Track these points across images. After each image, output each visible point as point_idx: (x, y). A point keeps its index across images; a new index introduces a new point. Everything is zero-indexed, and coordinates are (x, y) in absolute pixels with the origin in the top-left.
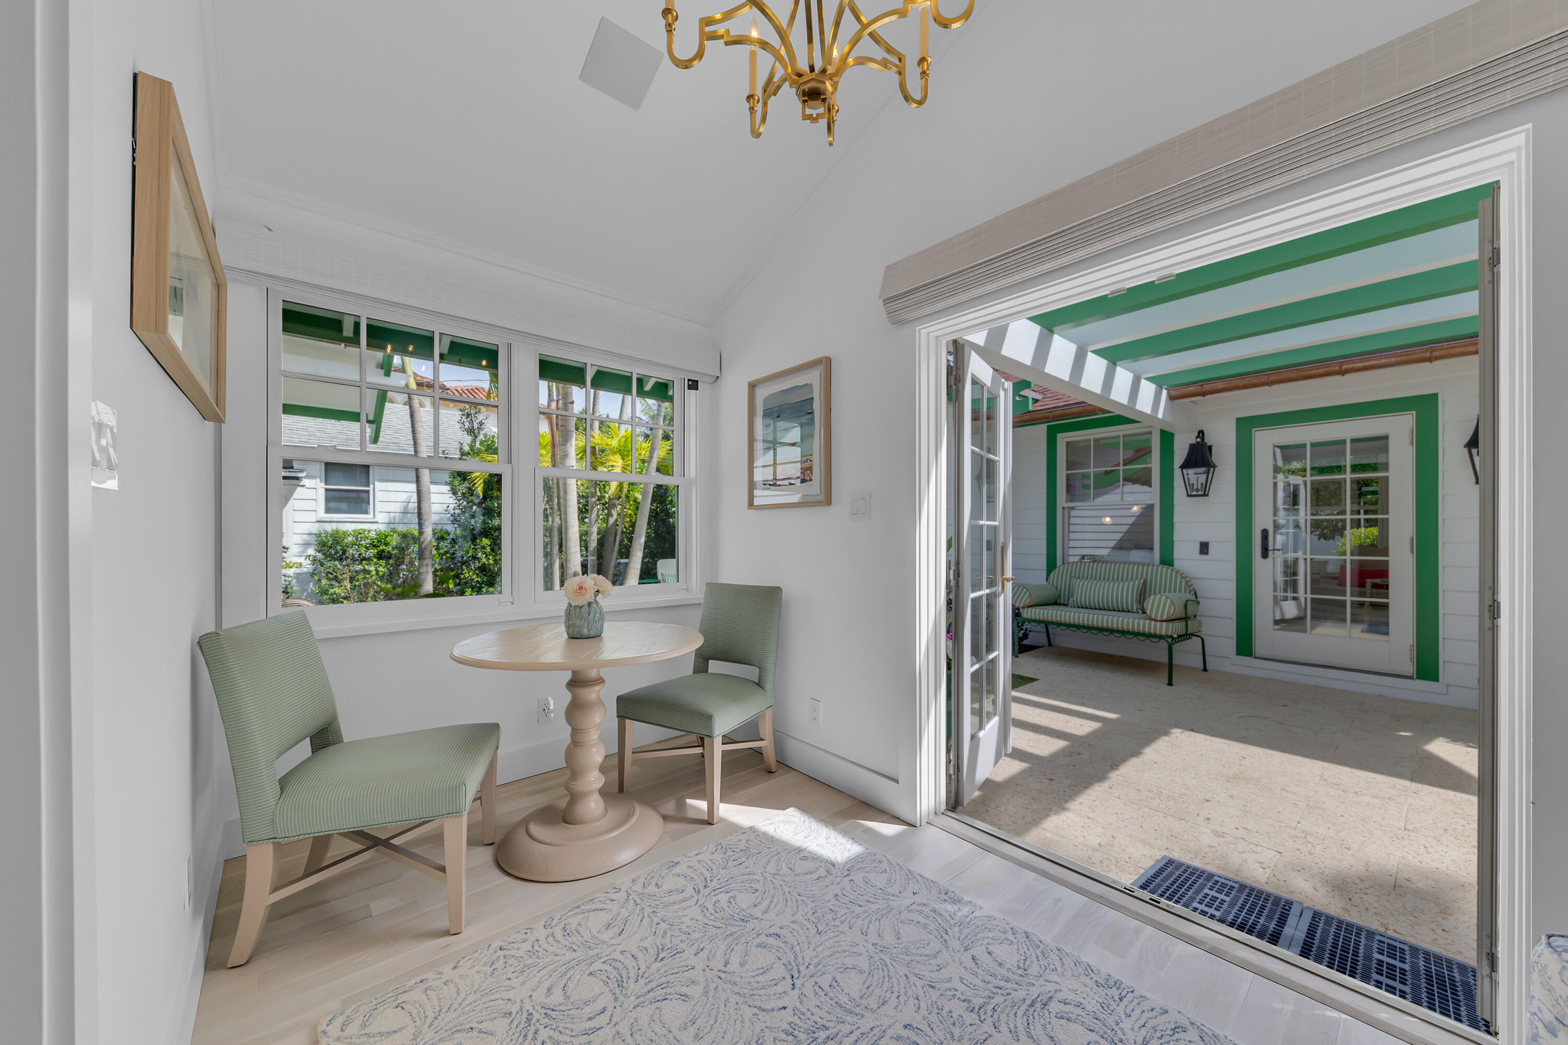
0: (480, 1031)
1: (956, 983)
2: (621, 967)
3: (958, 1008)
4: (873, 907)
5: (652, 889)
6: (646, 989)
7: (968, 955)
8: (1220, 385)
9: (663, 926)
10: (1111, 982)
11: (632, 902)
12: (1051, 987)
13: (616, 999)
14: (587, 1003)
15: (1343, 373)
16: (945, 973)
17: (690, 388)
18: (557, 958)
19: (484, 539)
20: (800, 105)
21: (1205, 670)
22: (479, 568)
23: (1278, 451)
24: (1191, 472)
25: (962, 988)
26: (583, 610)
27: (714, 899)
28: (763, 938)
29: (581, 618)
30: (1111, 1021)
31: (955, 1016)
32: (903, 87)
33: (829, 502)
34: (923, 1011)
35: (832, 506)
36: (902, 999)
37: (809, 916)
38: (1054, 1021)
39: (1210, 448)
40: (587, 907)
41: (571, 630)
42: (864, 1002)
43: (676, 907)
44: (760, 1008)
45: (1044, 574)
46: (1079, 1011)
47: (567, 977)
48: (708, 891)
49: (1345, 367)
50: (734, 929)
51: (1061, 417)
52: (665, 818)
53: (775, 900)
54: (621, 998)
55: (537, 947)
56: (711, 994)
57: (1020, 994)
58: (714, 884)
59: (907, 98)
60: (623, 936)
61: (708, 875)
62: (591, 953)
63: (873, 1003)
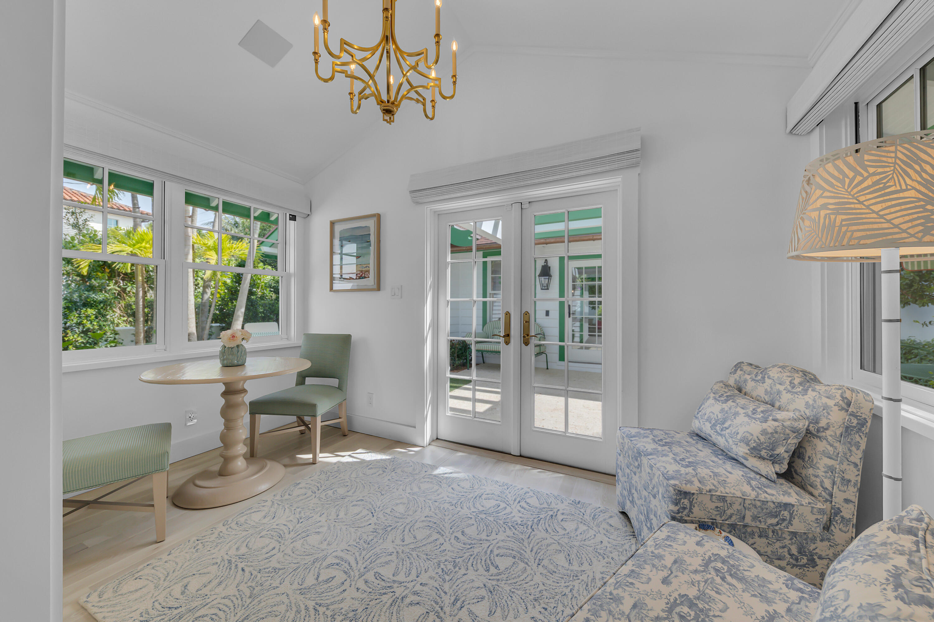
0: (200, 574)
1: (446, 498)
2: (278, 530)
3: (447, 506)
4: (407, 480)
5: (287, 497)
6: (296, 535)
7: (450, 488)
8: (552, 240)
9: (298, 510)
10: (504, 484)
11: (276, 505)
12: (482, 491)
13: (280, 543)
14: (263, 548)
15: (594, 240)
16: (441, 496)
17: (290, 219)
18: (237, 536)
19: (88, 310)
20: (382, 114)
21: (547, 369)
22: (83, 332)
23: (576, 270)
24: (543, 278)
25: (448, 499)
26: (234, 350)
27: (325, 493)
28: (355, 503)
29: (233, 355)
30: (504, 496)
31: (446, 508)
32: (425, 111)
33: (379, 289)
34: (433, 510)
35: (381, 292)
36: (423, 509)
37: (377, 489)
38: (484, 501)
39: (550, 267)
40: (248, 512)
41: (225, 362)
42: (407, 513)
43: (304, 501)
44: (358, 527)
45: (481, 326)
46: (493, 496)
47: (247, 541)
48: (320, 491)
49: (594, 237)
50: (338, 503)
51: (489, 248)
52: (285, 466)
53: (358, 487)
54: (283, 542)
55: (221, 534)
56: (332, 529)
57: (471, 496)
58: (323, 487)
59: (427, 116)
60: (275, 519)
61: (319, 485)
62: (258, 530)
63: (411, 513)
